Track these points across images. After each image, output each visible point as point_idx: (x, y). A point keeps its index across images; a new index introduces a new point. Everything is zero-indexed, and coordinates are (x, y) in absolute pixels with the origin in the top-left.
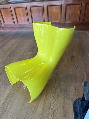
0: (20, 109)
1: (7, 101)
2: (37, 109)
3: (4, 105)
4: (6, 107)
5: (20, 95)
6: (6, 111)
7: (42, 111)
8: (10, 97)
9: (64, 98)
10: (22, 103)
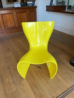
0: (50, 86)
1: (35, 90)
2: (59, 79)
3: (36, 93)
4: (39, 93)
5: (39, 80)
6: (43, 95)
7: (62, 77)
8: (34, 86)
9: (63, 64)
10: (46, 82)
